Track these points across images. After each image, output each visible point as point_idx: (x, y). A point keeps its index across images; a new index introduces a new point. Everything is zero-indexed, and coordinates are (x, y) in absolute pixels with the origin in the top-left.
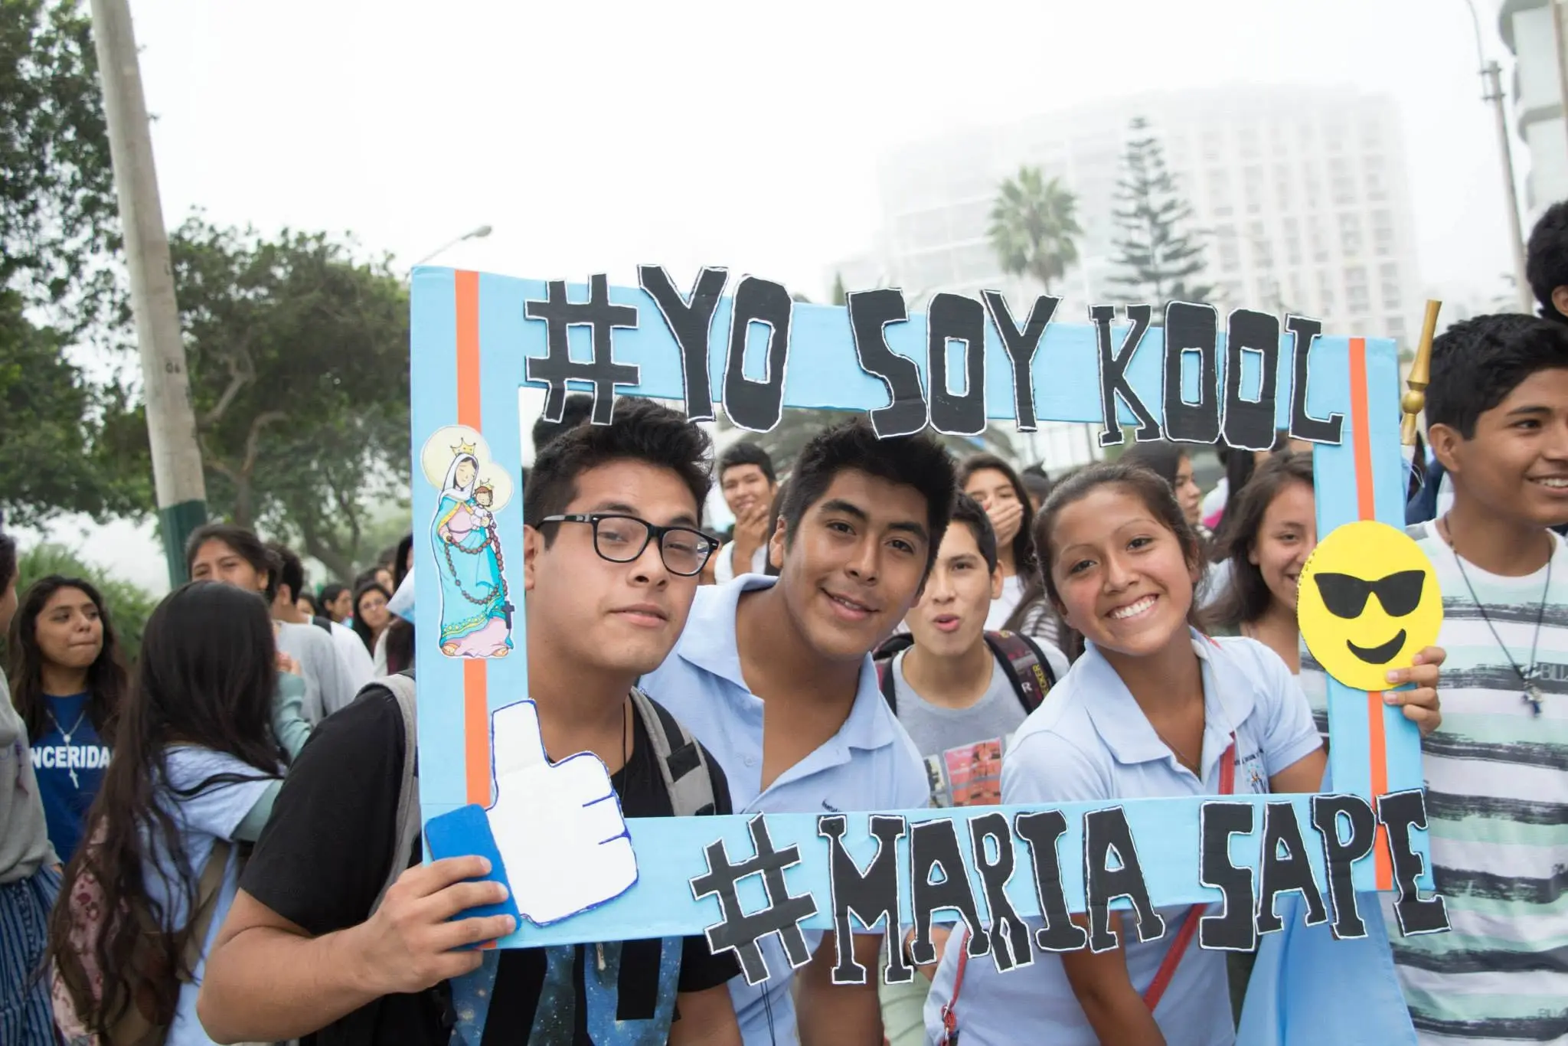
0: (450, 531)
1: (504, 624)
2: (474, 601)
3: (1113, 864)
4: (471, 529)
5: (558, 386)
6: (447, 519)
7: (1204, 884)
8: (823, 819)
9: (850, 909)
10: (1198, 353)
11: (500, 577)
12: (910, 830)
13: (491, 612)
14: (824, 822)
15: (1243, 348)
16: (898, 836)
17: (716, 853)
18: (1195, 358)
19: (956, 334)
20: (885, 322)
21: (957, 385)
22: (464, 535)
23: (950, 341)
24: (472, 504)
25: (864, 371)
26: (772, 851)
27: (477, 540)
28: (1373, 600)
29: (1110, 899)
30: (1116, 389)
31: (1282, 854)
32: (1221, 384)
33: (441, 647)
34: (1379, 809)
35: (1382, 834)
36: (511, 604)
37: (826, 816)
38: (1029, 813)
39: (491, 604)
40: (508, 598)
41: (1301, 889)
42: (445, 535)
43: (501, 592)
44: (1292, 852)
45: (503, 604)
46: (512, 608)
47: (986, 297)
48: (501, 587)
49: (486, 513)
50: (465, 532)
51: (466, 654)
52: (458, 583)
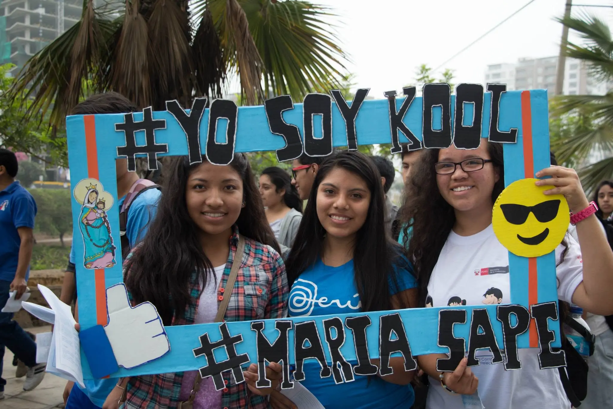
0: (87, 220)
1: (111, 254)
2: (98, 246)
3: (393, 337)
4: (96, 219)
5: (131, 157)
6: (85, 216)
7: (440, 346)
8: (253, 323)
9: (265, 359)
10: (441, 106)
11: (109, 236)
12: (294, 326)
13: (106, 250)
14: (253, 325)
15: (464, 102)
16: (288, 329)
17: (204, 339)
18: (439, 109)
19: (317, 112)
20: (282, 111)
21: (318, 134)
22: (93, 221)
23: (313, 115)
24: (96, 209)
25: (272, 133)
26: (229, 337)
27: (99, 223)
28: (531, 215)
29: (390, 353)
30: (398, 127)
31: (481, 331)
32: (453, 120)
33: (85, 265)
34: (532, 311)
35: (533, 322)
36: (114, 246)
37: (254, 322)
38: (352, 317)
39: (106, 247)
40: (113, 244)
41: (489, 347)
42: (85, 222)
43: (110, 242)
44: (485, 331)
45: (111, 246)
46: (115, 248)
47: (332, 93)
48: (110, 239)
49: (102, 211)
50: (94, 219)
51: (96, 267)
52: (91, 240)
